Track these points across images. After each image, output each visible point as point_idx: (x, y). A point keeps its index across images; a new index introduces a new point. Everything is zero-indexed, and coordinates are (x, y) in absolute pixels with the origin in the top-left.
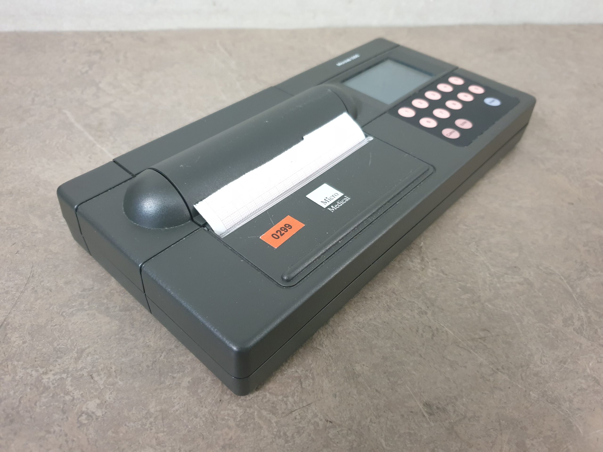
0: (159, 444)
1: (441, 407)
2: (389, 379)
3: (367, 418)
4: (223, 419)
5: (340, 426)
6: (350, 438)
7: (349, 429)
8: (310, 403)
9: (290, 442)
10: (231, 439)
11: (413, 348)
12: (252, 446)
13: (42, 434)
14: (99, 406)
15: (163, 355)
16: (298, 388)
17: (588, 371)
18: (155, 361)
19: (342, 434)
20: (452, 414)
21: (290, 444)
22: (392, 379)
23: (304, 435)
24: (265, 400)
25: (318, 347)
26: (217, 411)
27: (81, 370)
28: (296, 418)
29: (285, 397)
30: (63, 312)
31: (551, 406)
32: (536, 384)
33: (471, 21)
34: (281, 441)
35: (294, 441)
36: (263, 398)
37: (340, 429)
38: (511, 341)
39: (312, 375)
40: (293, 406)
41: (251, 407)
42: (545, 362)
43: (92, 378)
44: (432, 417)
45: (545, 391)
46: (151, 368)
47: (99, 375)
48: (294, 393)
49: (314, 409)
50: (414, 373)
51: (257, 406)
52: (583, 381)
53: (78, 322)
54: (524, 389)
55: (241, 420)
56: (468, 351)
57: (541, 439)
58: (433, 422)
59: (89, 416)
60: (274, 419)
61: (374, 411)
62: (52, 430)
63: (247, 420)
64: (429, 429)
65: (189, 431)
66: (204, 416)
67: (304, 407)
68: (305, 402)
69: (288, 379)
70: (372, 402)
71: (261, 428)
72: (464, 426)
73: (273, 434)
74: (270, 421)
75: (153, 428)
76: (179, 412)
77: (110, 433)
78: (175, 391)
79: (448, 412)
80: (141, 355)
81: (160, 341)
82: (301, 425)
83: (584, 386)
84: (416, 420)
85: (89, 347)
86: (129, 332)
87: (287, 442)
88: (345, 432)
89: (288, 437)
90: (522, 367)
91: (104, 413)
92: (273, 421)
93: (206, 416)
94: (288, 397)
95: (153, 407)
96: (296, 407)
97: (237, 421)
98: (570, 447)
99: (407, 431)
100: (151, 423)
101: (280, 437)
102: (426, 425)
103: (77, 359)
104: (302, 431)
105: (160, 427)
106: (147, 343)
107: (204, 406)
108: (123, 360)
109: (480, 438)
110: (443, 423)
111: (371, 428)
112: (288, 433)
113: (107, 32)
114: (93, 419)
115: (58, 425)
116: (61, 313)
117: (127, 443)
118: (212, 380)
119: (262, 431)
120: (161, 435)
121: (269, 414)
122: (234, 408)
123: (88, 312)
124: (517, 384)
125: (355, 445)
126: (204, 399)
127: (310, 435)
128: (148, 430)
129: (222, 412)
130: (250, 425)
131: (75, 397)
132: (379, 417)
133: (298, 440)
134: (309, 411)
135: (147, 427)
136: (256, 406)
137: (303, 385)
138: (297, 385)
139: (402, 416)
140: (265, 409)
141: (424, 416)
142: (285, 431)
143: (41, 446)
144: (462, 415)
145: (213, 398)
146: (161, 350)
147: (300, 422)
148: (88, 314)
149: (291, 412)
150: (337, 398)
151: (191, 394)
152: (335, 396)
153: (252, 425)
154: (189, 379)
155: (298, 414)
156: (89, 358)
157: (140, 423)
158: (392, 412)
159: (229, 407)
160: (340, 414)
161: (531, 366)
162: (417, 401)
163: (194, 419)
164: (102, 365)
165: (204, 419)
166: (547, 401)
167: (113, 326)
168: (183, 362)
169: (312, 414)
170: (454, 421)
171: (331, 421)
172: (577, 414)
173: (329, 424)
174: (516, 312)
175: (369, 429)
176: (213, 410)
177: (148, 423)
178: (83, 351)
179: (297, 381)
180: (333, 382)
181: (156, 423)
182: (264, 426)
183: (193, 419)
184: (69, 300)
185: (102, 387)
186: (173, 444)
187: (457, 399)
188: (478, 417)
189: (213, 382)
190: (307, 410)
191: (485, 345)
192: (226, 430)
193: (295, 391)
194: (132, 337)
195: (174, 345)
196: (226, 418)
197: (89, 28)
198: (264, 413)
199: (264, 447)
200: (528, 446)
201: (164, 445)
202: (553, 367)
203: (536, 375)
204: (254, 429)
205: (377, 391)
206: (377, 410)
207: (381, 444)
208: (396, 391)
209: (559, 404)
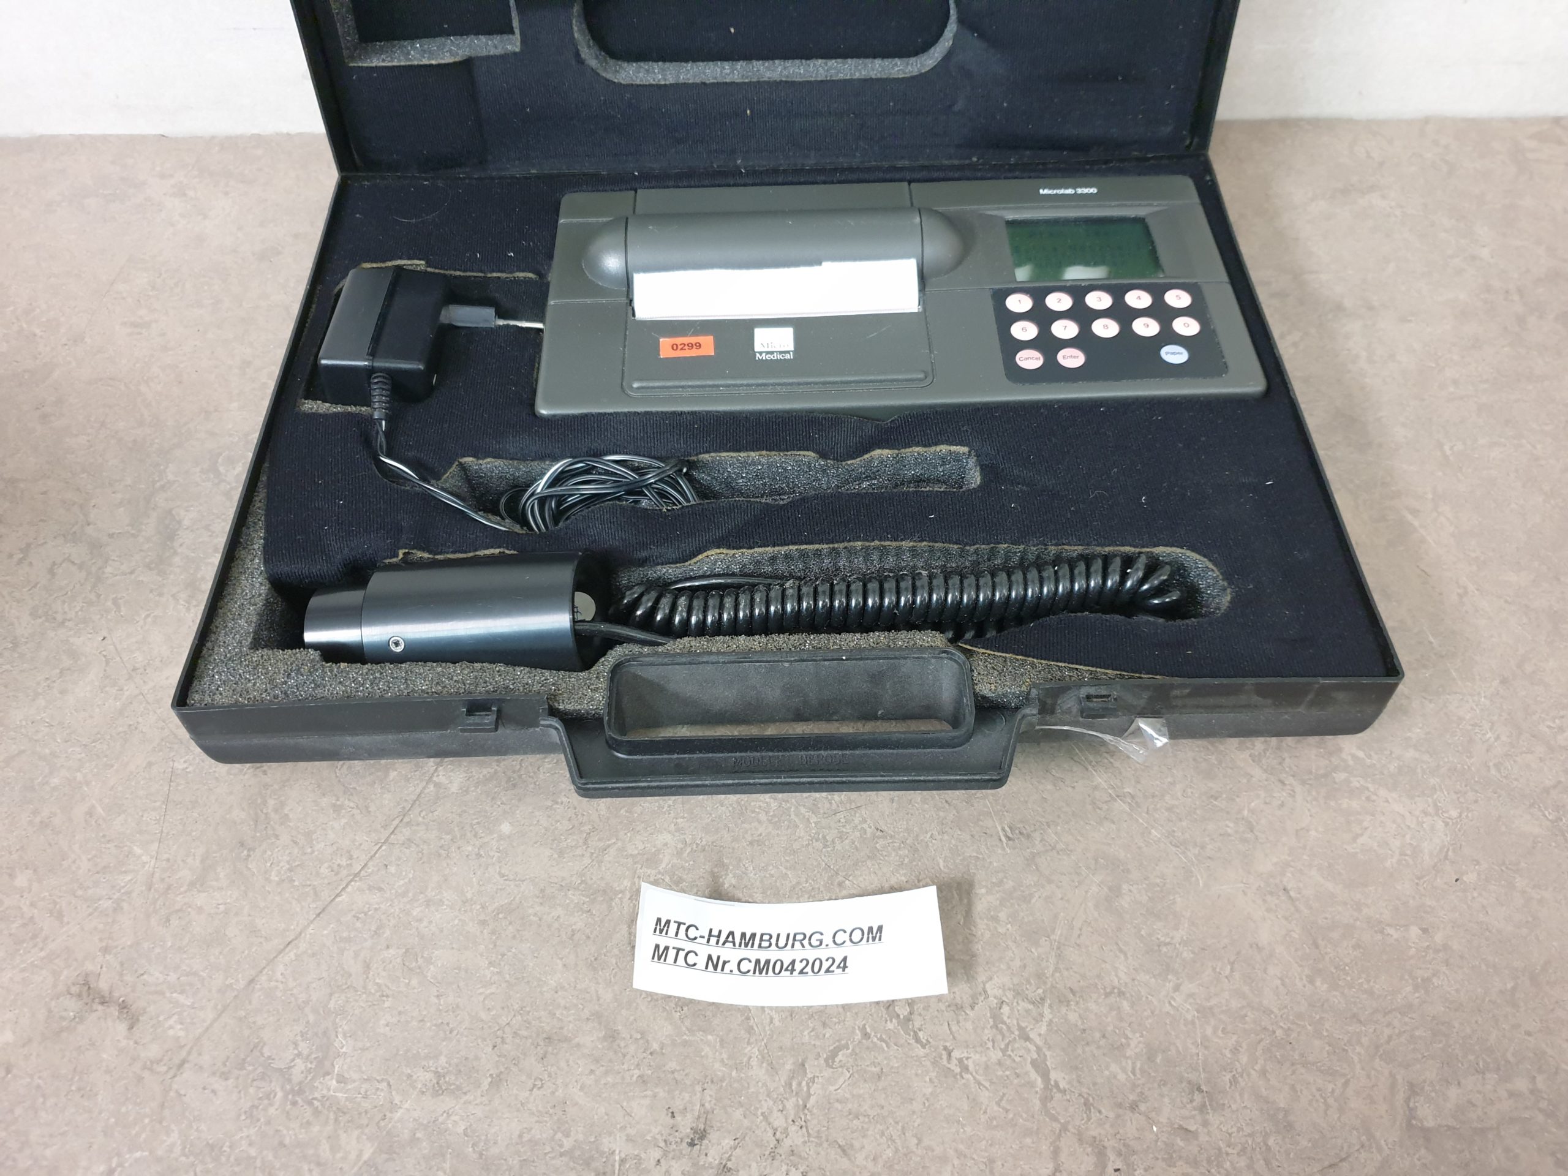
0: (677, 830)
1: (1025, 832)
3: (927, 833)
4: (753, 812)
5: (891, 837)
7: (903, 843)
8: (860, 806)
10: (761, 835)
13: (549, 803)
17: (1246, 813)
19: (894, 846)
20: (1037, 843)
21: (829, 849)
23: (847, 841)
28: (840, 822)
31: (1174, 849)
32: (1165, 821)
34: (819, 845)
37: (891, 841)
40: (838, 807)
41: (788, 801)
42: (1190, 794)
44: (1010, 843)
45: (1174, 831)
49: (863, 813)
52: (1231, 825)
54: (1145, 825)
55: (774, 816)
57: (1144, 886)
58: (1010, 849)
60: (813, 819)
63: (782, 816)
64: (1003, 856)
66: (731, 805)
67: (852, 810)
71: (797, 826)
72: (1048, 858)
73: (810, 835)
74: (808, 819)
82: (844, 830)
83: (1230, 831)
84: (989, 844)
87: (825, 846)
88: (897, 845)
89: (827, 841)
90: (1153, 796)
96: (842, 809)
98: (1179, 900)
100: (669, 806)
101: (817, 840)
102: (1000, 851)
104: (845, 837)
105: (679, 811)
109: (1065, 875)
110: (1023, 851)
111: (930, 845)
112: (828, 837)
117: (643, 825)
119: (798, 831)
120: (680, 820)
122: (767, 800)
124: (1138, 818)
125: (906, 861)
127: (853, 843)
128: (666, 813)
132: (943, 833)
133: (838, 847)
134: (857, 815)
139: (973, 836)
140: (804, 806)
141: (1000, 840)
142: (825, 834)
143: (549, 817)
144: (1050, 845)
147: (844, 826)
150: (895, 805)
153: (786, 822)
155: (843, 817)
160: (895, 824)
161: (1167, 798)
162: (996, 821)
166: (1171, 843)
169: (861, 820)
170: (1038, 851)
171: (882, 830)
172: (1204, 863)
173: (879, 833)
175: (927, 846)
182: (801, 826)
187: (1049, 826)
188: (1071, 851)
191: (1111, 763)
192: (756, 824)
198: (803, 810)
200: (1124, 891)
202: (1197, 802)
203: (1170, 809)
204: (788, 827)
205: (946, 801)
206: (943, 824)
207: (938, 865)
208: (972, 806)
209: (1186, 849)
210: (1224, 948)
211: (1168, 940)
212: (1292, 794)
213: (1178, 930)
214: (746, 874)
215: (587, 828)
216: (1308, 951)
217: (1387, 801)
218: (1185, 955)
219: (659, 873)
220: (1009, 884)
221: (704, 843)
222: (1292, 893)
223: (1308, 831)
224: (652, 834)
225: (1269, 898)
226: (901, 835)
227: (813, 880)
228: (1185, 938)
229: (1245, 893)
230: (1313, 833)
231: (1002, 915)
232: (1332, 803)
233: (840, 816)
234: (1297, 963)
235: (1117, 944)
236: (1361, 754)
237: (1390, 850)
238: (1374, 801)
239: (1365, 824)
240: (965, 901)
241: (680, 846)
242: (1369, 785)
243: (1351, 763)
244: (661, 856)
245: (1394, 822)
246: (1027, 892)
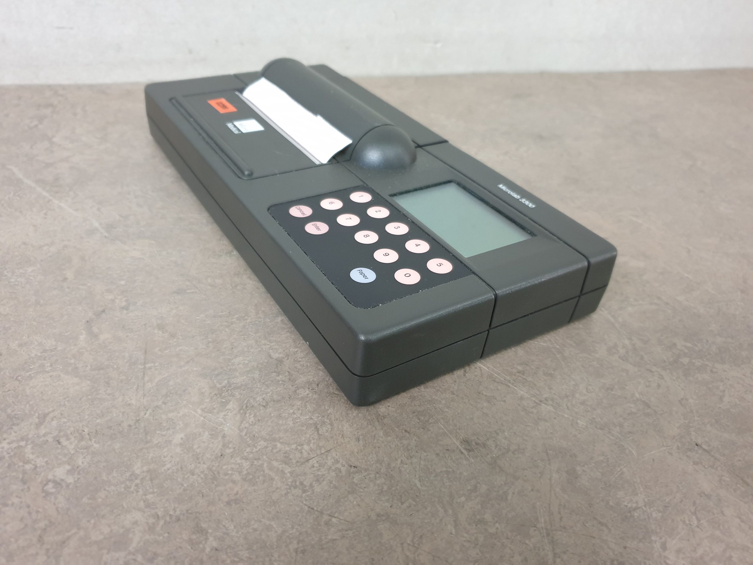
0: (148, 506)
1: (480, 442)
2: (419, 419)
3: (396, 460)
4: (226, 474)
5: (366, 470)
6: (379, 482)
7: (377, 473)
8: (329, 449)
9: (309, 492)
10: (237, 494)
11: (443, 386)
12: (263, 499)
14: (70, 472)
15: (148, 413)
16: (314, 435)
17: (637, 395)
18: (139, 420)
19: (370, 478)
20: (493, 449)
21: (309, 493)
22: (422, 418)
23: (325, 483)
24: (275, 451)
25: (335, 392)
26: (218, 466)
27: (44, 435)
28: (313, 467)
29: (299, 445)
30: (18, 376)
31: (601, 432)
32: (583, 412)
33: (484, 68)
34: (298, 492)
35: (313, 490)
36: (273, 448)
37: (366, 474)
38: (552, 372)
39: (330, 421)
40: (309, 454)
41: (259, 459)
42: (592, 390)
43: (59, 443)
44: (471, 453)
45: (594, 418)
46: (134, 427)
47: (68, 439)
48: (310, 441)
49: (334, 455)
50: (447, 410)
51: (267, 457)
52: (632, 406)
53: (37, 385)
54: (571, 418)
55: (248, 474)
56: (507, 385)
57: (593, 464)
58: (473, 459)
59: (58, 484)
60: (287, 470)
61: (405, 452)
62: (10, 502)
63: (255, 473)
64: (469, 465)
65: (185, 490)
66: (202, 472)
67: (322, 453)
68: (323, 449)
69: (302, 427)
70: (401, 443)
71: (272, 479)
72: (507, 459)
73: (287, 485)
74: (282, 471)
75: (140, 490)
76: (171, 470)
77: (85, 500)
78: (166, 450)
79: (489, 447)
80: (121, 414)
81: (143, 399)
82: (320, 473)
83: (634, 410)
84: (454, 458)
85: (53, 411)
86: (104, 392)
87: (304, 491)
88: (372, 476)
89: (305, 486)
90: (567, 397)
91: (76, 479)
92: (286, 472)
93: (205, 472)
94: (302, 445)
95: (138, 468)
96: (313, 455)
97: (243, 475)
98: (625, 470)
99: (445, 469)
100: (137, 485)
101: (295, 487)
102: (465, 462)
103: (38, 426)
104: (322, 479)
105: (148, 488)
106: (127, 401)
107: (202, 463)
108: (98, 421)
109: (527, 470)
110: (484, 458)
111: (403, 469)
112: (305, 483)
113: (60, 86)
114: (62, 487)
115: (17, 496)
116: (15, 377)
117: (108, 508)
118: (210, 435)
119: (274, 482)
120: (149, 497)
121: (282, 464)
122: (239, 462)
123: (50, 374)
124: (563, 414)
125: (385, 488)
126: (202, 455)
127: (331, 482)
128: (133, 493)
129: (224, 467)
130: (259, 478)
131: (38, 465)
132: (411, 457)
133: (317, 489)
134: (329, 458)
135: (132, 489)
136: (265, 457)
137: (320, 431)
138: (313, 432)
139: (437, 455)
140: (276, 460)
141: (462, 453)
142: (302, 480)
144: (505, 448)
145: (213, 453)
146: (145, 407)
147: (318, 470)
148: (51, 376)
149: (308, 460)
150: (361, 442)
151: (186, 451)
152: (358, 440)
153: (261, 478)
154: (182, 435)
155: (315, 461)
156: (54, 423)
157: (123, 486)
158: (425, 451)
159: (232, 461)
160: (366, 458)
161: (577, 395)
162: (453, 438)
163: (191, 476)
164: (72, 429)
165: (202, 476)
166: (596, 427)
167: (84, 387)
168: (173, 418)
169: (333, 460)
170: (497, 455)
171: (355, 466)
172: (628, 437)
173: (353, 469)
174: (555, 344)
175: (400, 471)
176: (213, 466)
177: (134, 485)
178: (45, 415)
179: (313, 428)
180: (355, 425)
181: (144, 484)
182: (277, 478)
183: (189, 477)
184: (25, 363)
185: (72, 452)
186: (166, 505)
187: (498, 434)
188: (523, 449)
189: (211, 436)
190: (327, 457)
191: (525, 379)
192: (231, 485)
193: (311, 439)
194: (108, 396)
195: (161, 401)
196: (230, 472)
197: (36, 82)
198: (275, 464)
199: (278, 499)
200: (579, 473)
201: (155, 507)
202: (600, 395)
203: (582, 403)
204: (264, 482)
205: (406, 431)
206: (408, 450)
207: (416, 485)
208: (429, 430)
209: (609, 429)
210: (681, 502)
211: (634, 505)
212: (662, 377)
213: (637, 494)
214: (228, 534)
215: (42, 524)
216: (743, 489)
217: (725, 371)
218: (654, 515)
219: (130, 553)
220: (484, 488)
221: (178, 513)
222: (704, 447)
223: (687, 400)
224: (119, 515)
225: (689, 453)
226: (374, 466)
227: (299, 525)
228: (646, 500)
229: (671, 454)
230: (691, 400)
231: (488, 517)
232: (691, 378)
233: (313, 462)
234: (741, 501)
235: (595, 519)
236: (689, 345)
237: (748, 402)
238: (716, 372)
239: (721, 388)
240: (450, 512)
241: (151, 521)
242: (707, 363)
243: (686, 351)
244: (131, 536)
245: (738, 383)
246: (501, 492)
